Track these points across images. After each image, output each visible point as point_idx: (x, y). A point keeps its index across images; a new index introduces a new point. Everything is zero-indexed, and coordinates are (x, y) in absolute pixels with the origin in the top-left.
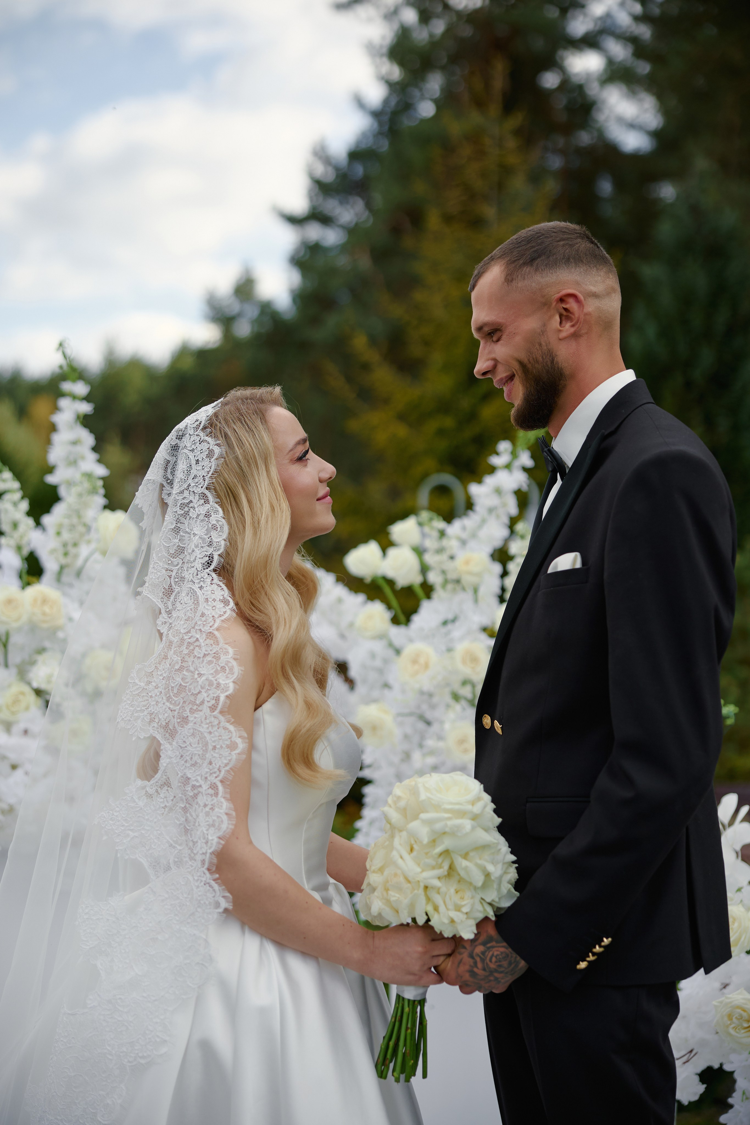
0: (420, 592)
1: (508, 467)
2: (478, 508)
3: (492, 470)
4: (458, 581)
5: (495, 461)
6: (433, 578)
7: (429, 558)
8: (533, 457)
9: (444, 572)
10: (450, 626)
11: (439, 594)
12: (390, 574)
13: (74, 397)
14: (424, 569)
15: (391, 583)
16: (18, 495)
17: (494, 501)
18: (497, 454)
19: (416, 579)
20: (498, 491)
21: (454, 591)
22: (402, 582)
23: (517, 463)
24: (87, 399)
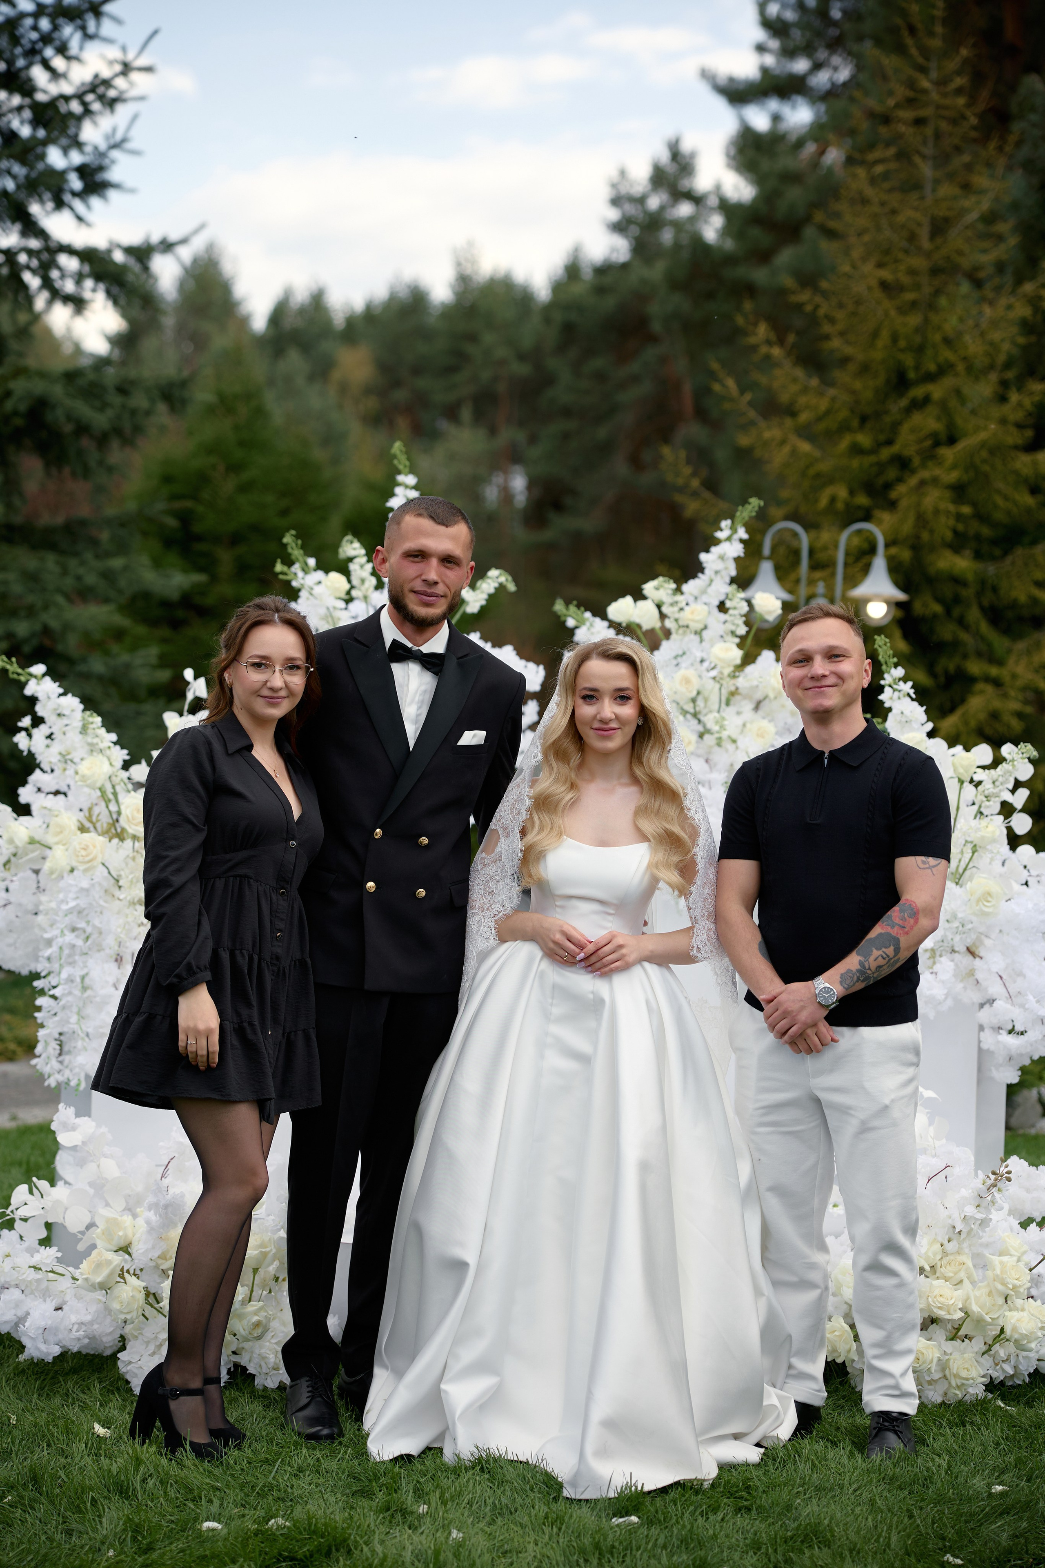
0: (660, 633)
1: (729, 539)
2: (707, 571)
3: (717, 542)
4: (687, 627)
5: (719, 535)
6: (668, 624)
7: (665, 609)
8: (747, 532)
9: (676, 620)
10: (679, 659)
11: (674, 636)
12: (637, 620)
13: (406, 487)
14: (663, 616)
15: (639, 626)
16: (365, 559)
17: (719, 566)
18: (721, 530)
19: (657, 625)
20: (722, 558)
21: (684, 633)
22: (646, 626)
23: (736, 537)
24: (415, 488)
